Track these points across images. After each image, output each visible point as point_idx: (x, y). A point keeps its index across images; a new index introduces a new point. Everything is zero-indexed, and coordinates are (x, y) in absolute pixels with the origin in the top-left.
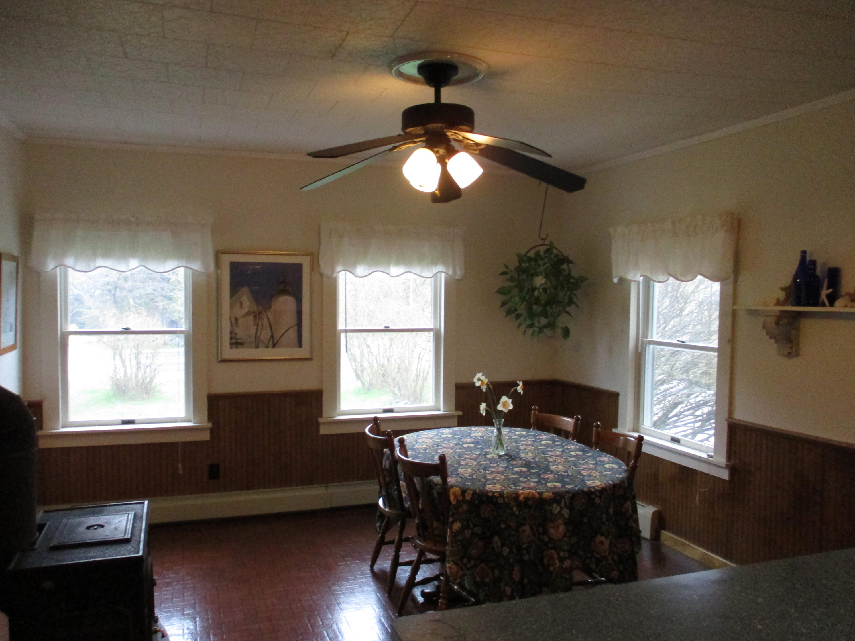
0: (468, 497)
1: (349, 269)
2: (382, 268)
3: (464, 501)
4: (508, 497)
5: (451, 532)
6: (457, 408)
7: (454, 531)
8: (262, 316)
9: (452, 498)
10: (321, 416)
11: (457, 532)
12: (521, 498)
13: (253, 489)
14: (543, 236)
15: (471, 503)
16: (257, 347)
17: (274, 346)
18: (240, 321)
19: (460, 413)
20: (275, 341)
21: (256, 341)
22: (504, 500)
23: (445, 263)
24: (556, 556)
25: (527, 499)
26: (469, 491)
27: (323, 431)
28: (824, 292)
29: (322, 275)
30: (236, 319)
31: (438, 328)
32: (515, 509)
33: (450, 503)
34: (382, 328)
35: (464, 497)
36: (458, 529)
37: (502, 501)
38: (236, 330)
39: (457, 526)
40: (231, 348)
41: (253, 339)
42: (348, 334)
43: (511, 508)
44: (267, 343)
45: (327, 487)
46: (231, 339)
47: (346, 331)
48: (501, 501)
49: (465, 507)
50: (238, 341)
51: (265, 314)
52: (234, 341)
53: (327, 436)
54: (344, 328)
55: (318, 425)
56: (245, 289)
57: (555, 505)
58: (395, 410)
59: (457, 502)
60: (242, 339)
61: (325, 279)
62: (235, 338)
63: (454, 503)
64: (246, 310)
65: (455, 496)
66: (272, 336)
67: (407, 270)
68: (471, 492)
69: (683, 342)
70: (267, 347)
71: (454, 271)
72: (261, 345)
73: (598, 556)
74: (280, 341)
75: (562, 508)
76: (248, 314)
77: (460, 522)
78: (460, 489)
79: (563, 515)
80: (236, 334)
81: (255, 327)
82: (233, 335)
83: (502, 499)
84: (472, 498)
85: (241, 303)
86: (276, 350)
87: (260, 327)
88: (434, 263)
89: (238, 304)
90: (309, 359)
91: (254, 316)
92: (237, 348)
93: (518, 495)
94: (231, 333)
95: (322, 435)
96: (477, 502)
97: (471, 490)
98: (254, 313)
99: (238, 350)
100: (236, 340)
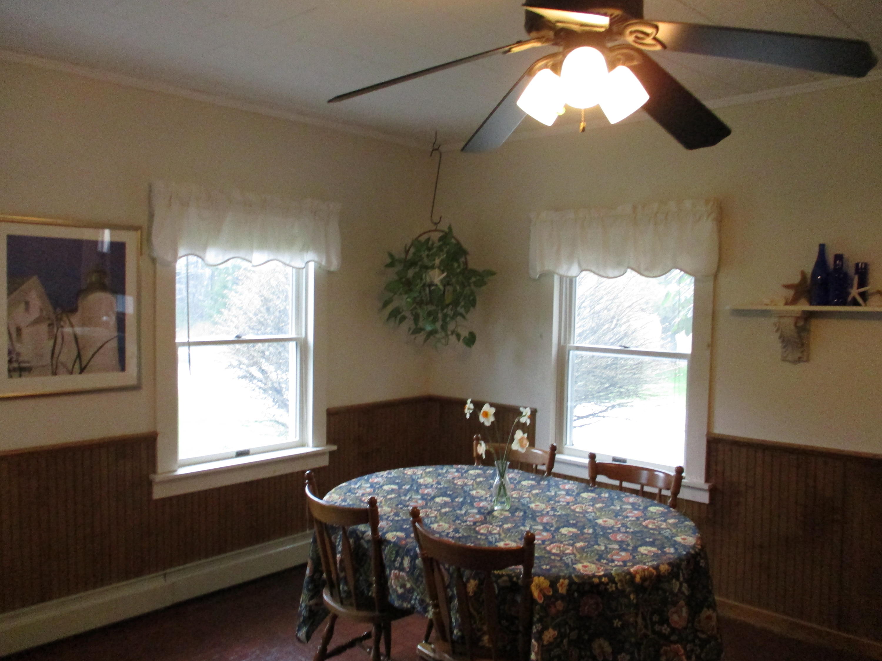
0: (562, 590)
1: (197, 253)
2: (242, 254)
3: (556, 595)
4: (620, 581)
5: (541, 646)
6: (330, 440)
7: (545, 643)
8: (62, 323)
9: (536, 594)
10: (155, 472)
11: (550, 644)
12: (638, 579)
13: (51, 598)
14: (436, 219)
15: (568, 597)
16: (54, 374)
17: (82, 370)
18: (25, 332)
19: (334, 448)
20: (83, 365)
21: (52, 365)
22: (616, 587)
23: (317, 250)
24: (682, 651)
25: (644, 579)
26: (561, 580)
27: (158, 493)
28: (854, 292)
29: (154, 260)
30: (19, 330)
31: (303, 336)
32: (632, 597)
33: (533, 601)
34: (232, 338)
35: (556, 590)
36: (551, 640)
37: (614, 589)
38: (18, 347)
39: (550, 635)
40: (10, 377)
41: (47, 360)
42: (192, 348)
43: (628, 597)
44: (70, 366)
45: (165, 575)
46: (10, 361)
47: (189, 344)
48: (612, 588)
49: (560, 605)
50: (23, 365)
51: (67, 321)
52: (15, 365)
53: (163, 500)
54: (186, 340)
55: (150, 484)
56: (34, 281)
57: (674, 581)
58: (251, 452)
59: (544, 600)
60: (28, 362)
61: (158, 265)
62: (17, 361)
63: (541, 601)
64: (35, 313)
65: (541, 591)
66: (79, 356)
67: (271, 257)
68: (567, 582)
69: (626, 347)
70: (71, 373)
71: (328, 261)
72: (61, 369)
73: (703, 636)
74: (92, 363)
75: (681, 584)
76: (37, 321)
77: (554, 628)
78: (545, 578)
79: (683, 593)
80: (18, 354)
81: (51, 343)
82: (14, 356)
83: (614, 585)
84: (568, 590)
85: (27, 303)
86: (84, 376)
87: (59, 340)
88: (305, 248)
89: (22, 306)
90: (136, 388)
91: (49, 325)
92: (20, 376)
93: (632, 576)
94: (10, 353)
95: (157, 500)
96: (576, 595)
97: (564, 578)
98: (49, 319)
99: (23, 379)
100: (19, 363)
